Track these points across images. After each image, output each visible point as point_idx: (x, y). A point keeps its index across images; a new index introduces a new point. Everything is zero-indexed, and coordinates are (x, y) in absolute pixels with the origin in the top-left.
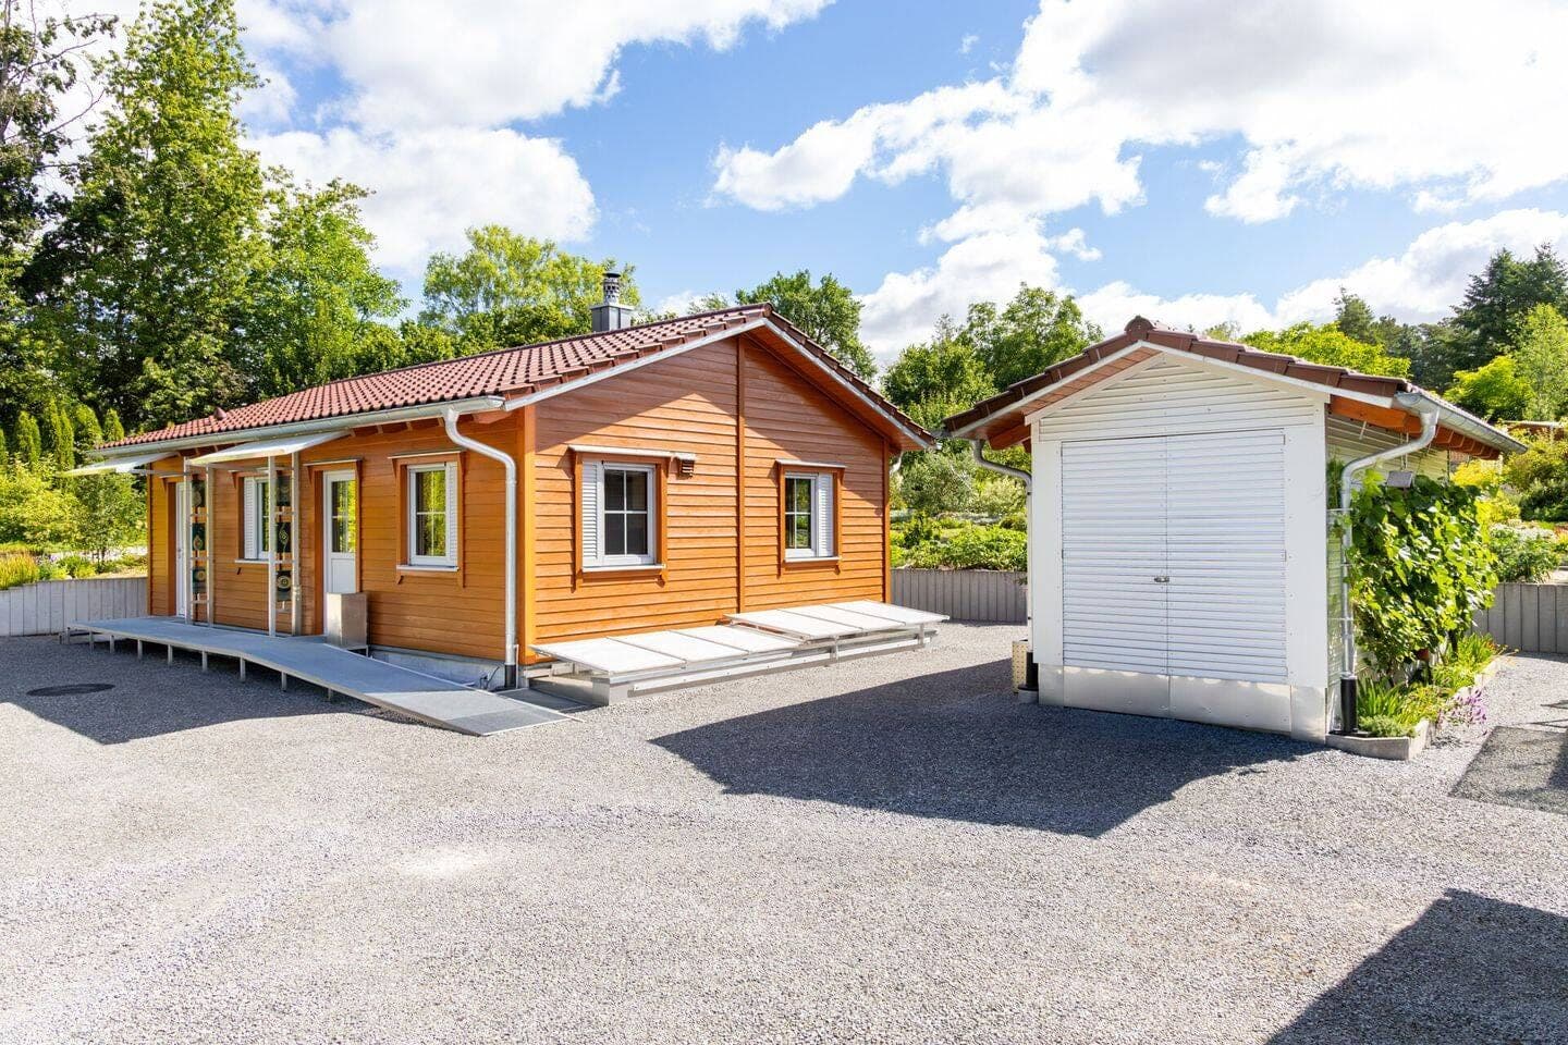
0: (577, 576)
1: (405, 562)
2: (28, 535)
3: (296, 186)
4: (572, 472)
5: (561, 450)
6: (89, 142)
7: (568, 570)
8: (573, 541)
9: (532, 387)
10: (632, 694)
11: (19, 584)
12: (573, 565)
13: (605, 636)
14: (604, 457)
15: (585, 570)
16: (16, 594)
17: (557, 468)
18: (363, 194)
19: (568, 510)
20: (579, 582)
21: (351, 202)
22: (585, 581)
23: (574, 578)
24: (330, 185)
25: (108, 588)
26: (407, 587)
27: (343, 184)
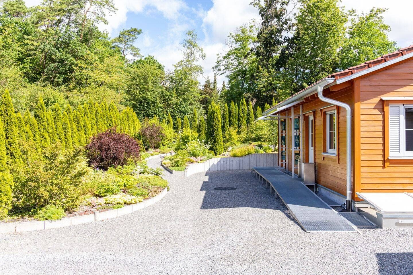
0: (385, 161)
1: (325, 151)
2: (262, 139)
3: (357, 15)
4: (383, 111)
5: (377, 100)
6: (295, 19)
7: (381, 158)
8: (384, 144)
9: (351, 71)
10: (398, 224)
11: (249, 154)
12: (384, 156)
13: (403, 192)
14: (403, 102)
15: (390, 158)
16: (247, 157)
17: (374, 109)
18: (384, 11)
19: (381, 129)
20: (387, 164)
21: (379, 15)
22: (391, 163)
23: (384, 162)
24: (371, 11)
25: (272, 156)
26: (326, 162)
27: (375, 10)
